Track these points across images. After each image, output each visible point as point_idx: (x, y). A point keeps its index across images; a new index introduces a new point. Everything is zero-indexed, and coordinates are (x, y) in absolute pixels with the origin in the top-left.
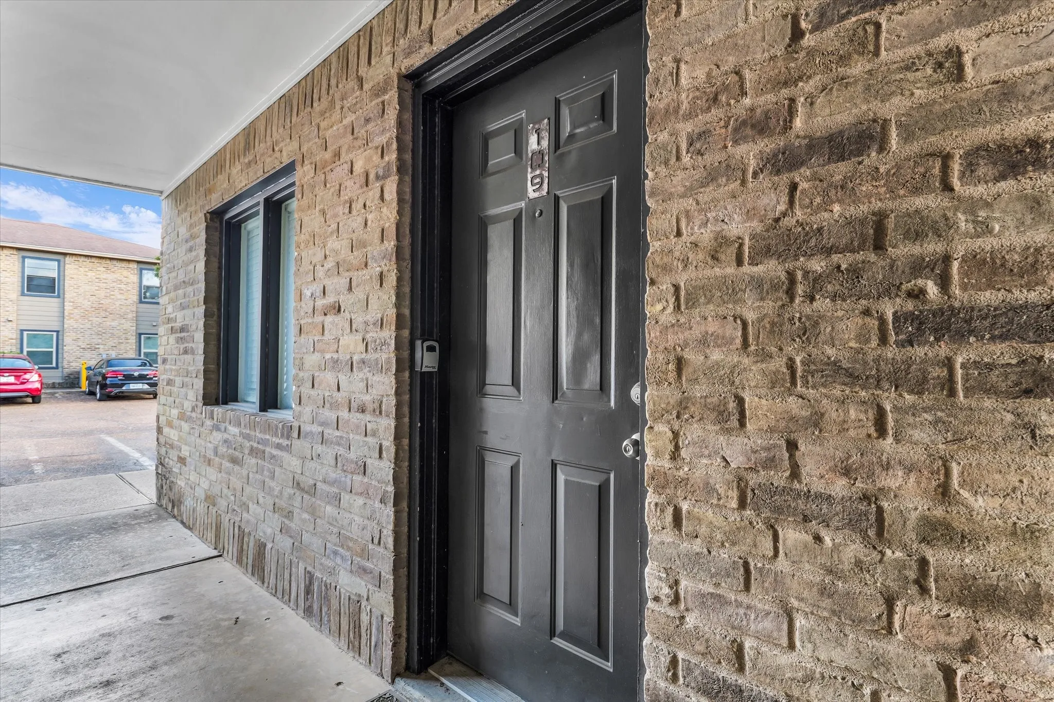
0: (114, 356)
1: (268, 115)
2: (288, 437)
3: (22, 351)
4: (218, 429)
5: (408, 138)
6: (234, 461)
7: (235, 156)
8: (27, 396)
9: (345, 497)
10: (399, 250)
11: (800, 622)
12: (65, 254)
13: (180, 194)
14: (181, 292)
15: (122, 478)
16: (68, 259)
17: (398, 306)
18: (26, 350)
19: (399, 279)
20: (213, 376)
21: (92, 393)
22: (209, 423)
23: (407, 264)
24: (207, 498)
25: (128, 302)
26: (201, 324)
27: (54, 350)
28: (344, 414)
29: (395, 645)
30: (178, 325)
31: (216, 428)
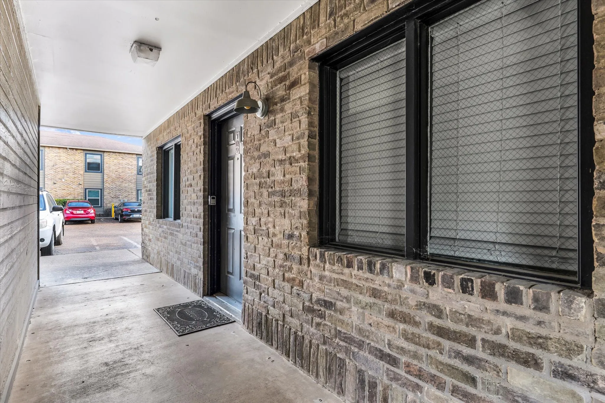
0: (126, 201)
1: (173, 116)
2: (179, 228)
3: (86, 199)
4: (161, 227)
5: (207, 134)
6: (165, 238)
7: (165, 129)
8: (89, 220)
9: (193, 245)
10: (204, 168)
11: (261, 257)
12: (104, 152)
13: (148, 138)
14: (149, 176)
15: (130, 251)
16: (105, 154)
17: (204, 185)
18: (87, 198)
19: (204, 177)
20: (160, 208)
21: (117, 219)
22: (158, 225)
23: (207, 173)
24: (158, 252)
25: (132, 174)
26: (155, 188)
27: (100, 198)
28: (193, 219)
29: (203, 287)
30: (148, 189)
31: (160, 227)
